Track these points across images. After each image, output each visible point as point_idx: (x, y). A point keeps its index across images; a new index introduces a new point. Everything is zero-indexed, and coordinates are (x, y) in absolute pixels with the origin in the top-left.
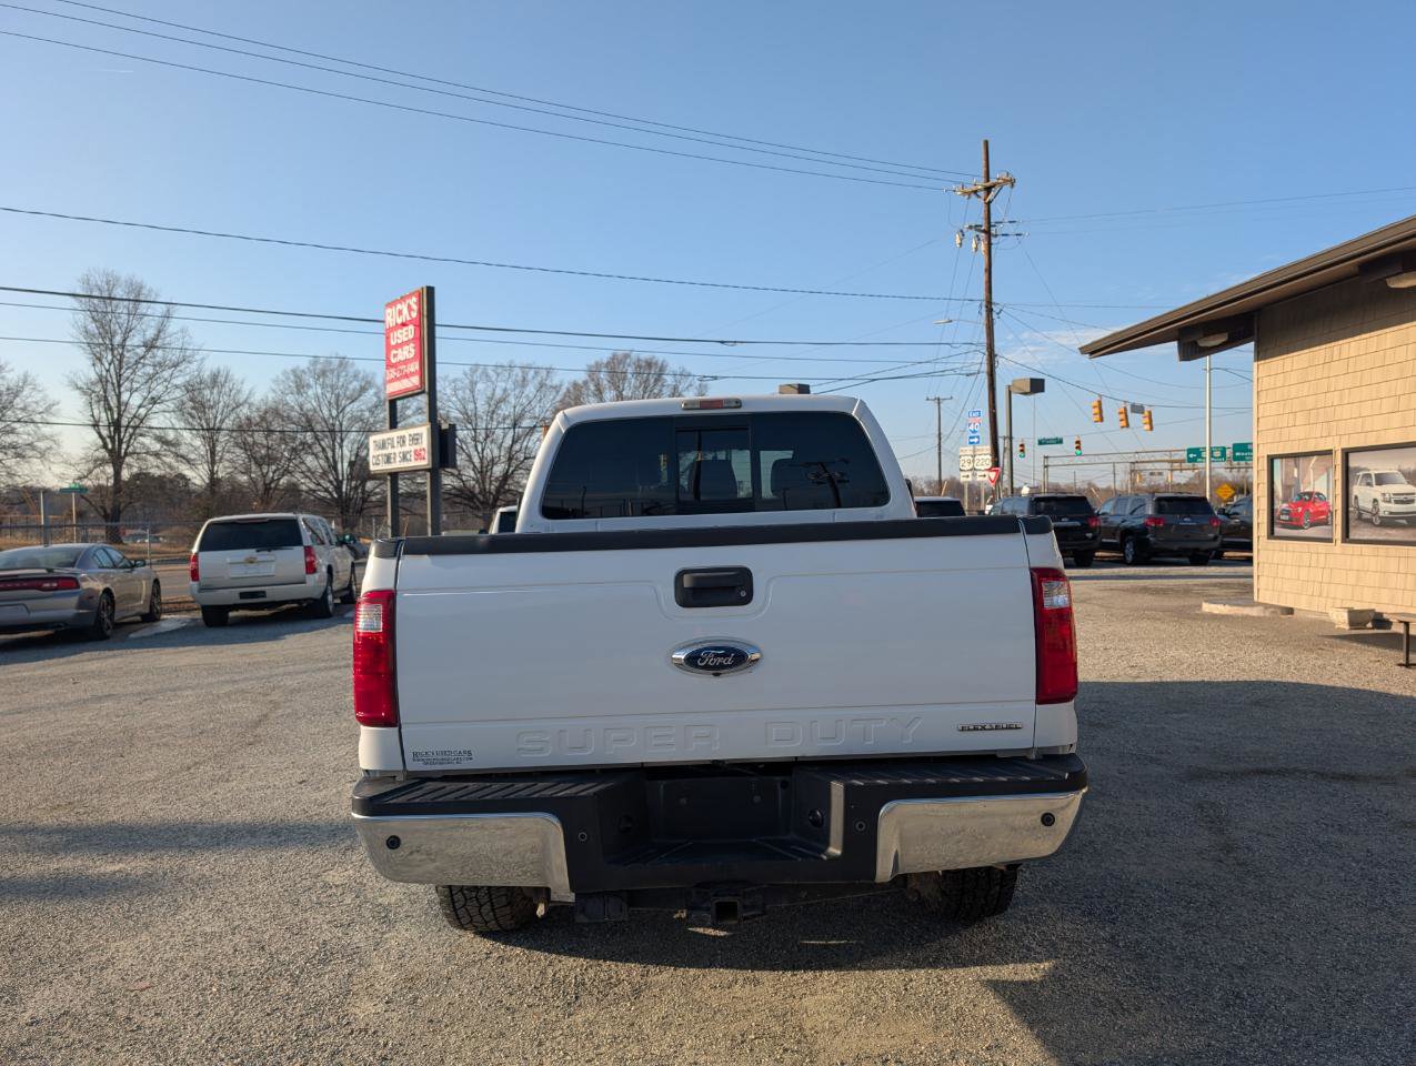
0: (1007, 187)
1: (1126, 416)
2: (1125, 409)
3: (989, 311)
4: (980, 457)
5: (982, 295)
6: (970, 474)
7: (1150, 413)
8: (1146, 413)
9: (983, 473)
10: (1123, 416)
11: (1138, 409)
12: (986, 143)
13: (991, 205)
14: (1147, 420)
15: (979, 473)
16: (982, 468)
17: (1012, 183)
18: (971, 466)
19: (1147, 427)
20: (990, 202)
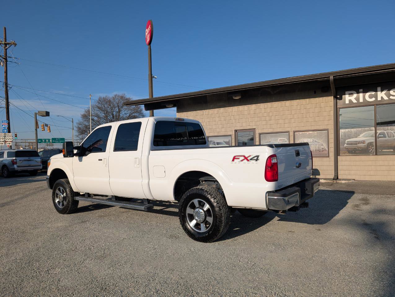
0: (13, 46)
1: (44, 127)
2: (44, 125)
3: (7, 87)
4: (8, 137)
5: (4, 80)
6: (3, 143)
7: (49, 126)
8: (49, 127)
9: (9, 143)
10: (43, 127)
11: (47, 125)
12: (5, 28)
13: (7, 50)
14: (49, 129)
15: (7, 143)
16: (9, 141)
17: (15, 45)
18: (4, 140)
19: (49, 131)
20: (6, 49)
